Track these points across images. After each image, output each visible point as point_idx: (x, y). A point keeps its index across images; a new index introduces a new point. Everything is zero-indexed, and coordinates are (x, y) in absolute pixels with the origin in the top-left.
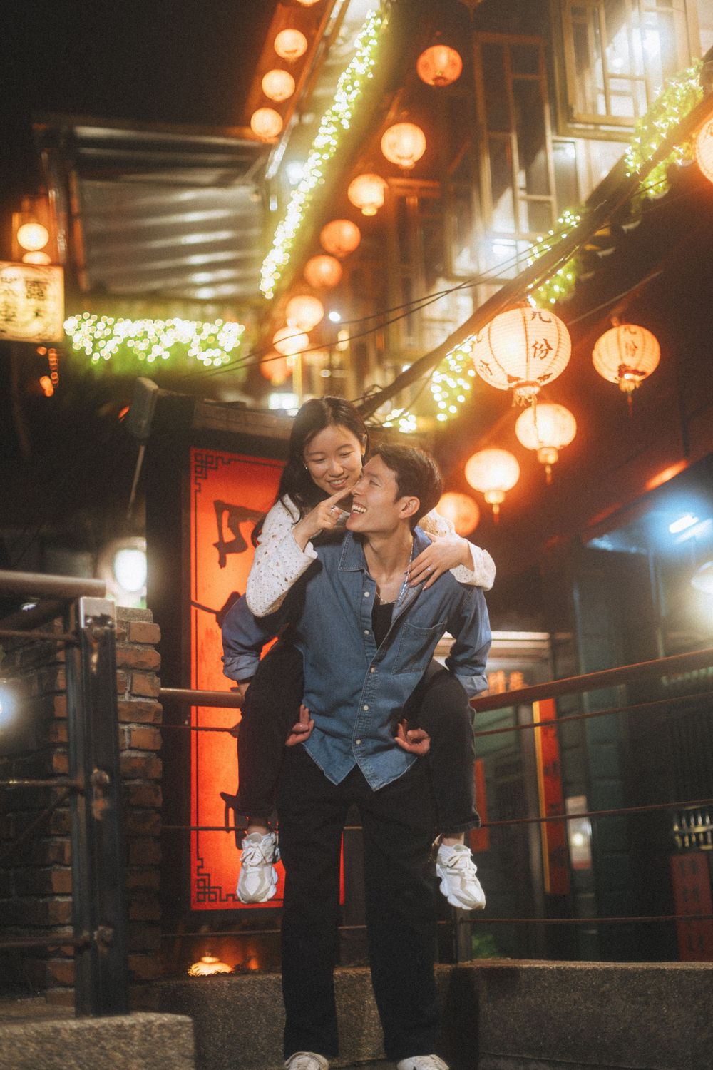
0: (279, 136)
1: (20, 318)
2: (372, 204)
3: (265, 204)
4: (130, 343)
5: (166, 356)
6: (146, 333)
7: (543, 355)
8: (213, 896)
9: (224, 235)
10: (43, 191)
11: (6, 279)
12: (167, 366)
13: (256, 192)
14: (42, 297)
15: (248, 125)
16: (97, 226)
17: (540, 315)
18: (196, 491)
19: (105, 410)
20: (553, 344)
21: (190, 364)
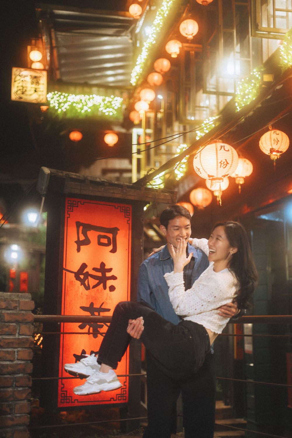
0: (141, 16)
1: (28, 93)
2: (176, 53)
3: (134, 44)
4: (74, 105)
5: (89, 110)
6: (81, 100)
7: (224, 167)
8: (68, 401)
9: (119, 55)
10: (40, 36)
11: (23, 75)
12: (90, 115)
13: (131, 39)
14: (38, 84)
15: (128, 11)
16: (64, 50)
17: (224, 147)
18: (68, 217)
19: (62, 133)
20: (229, 161)
21: (99, 114)
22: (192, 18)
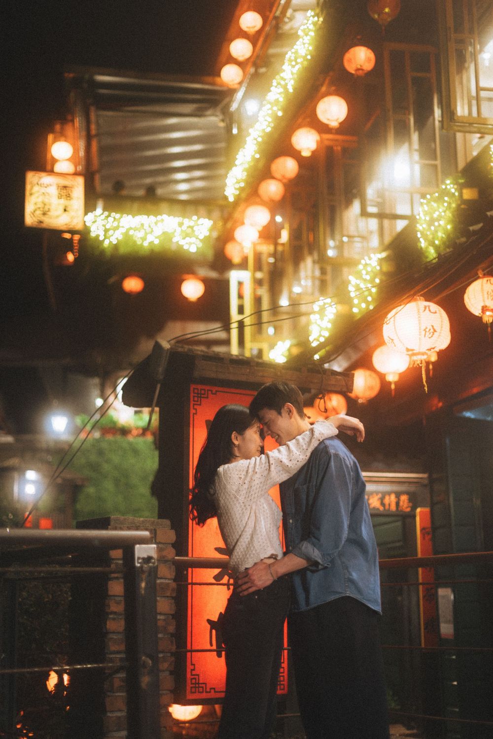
0: (240, 84)
1: (53, 213)
2: (308, 149)
3: (228, 129)
4: (131, 232)
5: (157, 242)
6: (142, 225)
7: (430, 336)
8: (201, 690)
9: (197, 147)
10: (69, 117)
11: (43, 184)
12: (157, 249)
13: (223, 121)
14: (69, 198)
15: (219, 75)
16: (108, 141)
17: (429, 308)
18: (194, 414)
19: (111, 280)
20: (438, 330)
21: (174, 247)
22: (338, 93)
